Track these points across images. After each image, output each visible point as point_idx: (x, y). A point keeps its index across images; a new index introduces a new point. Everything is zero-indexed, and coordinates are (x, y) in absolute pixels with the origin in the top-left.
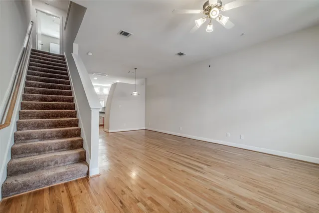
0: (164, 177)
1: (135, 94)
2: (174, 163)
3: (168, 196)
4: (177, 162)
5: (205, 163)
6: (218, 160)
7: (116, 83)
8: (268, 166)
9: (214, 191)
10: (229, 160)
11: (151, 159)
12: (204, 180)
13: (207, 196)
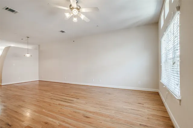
0: (44, 110)
1: (28, 55)
2: (55, 100)
3: (43, 122)
4: (56, 99)
5: (76, 97)
6: (84, 94)
7: (9, 47)
8: (109, 94)
9: (75, 112)
10: (90, 94)
11: (36, 100)
12: (72, 107)
13: (70, 116)
